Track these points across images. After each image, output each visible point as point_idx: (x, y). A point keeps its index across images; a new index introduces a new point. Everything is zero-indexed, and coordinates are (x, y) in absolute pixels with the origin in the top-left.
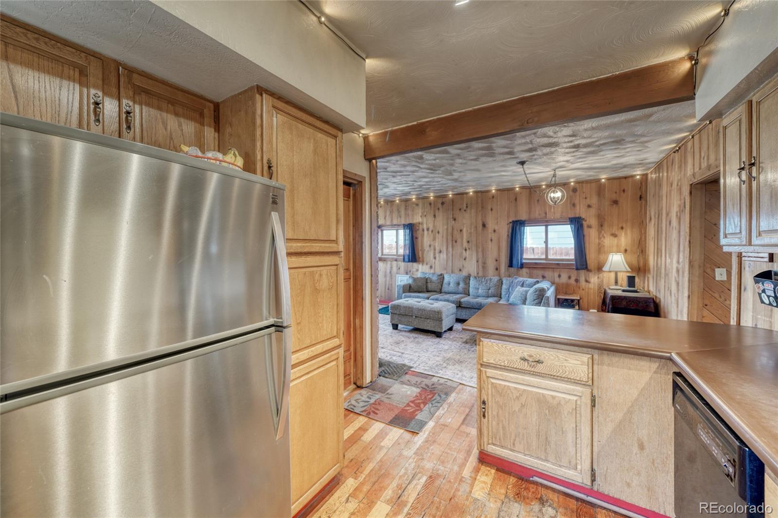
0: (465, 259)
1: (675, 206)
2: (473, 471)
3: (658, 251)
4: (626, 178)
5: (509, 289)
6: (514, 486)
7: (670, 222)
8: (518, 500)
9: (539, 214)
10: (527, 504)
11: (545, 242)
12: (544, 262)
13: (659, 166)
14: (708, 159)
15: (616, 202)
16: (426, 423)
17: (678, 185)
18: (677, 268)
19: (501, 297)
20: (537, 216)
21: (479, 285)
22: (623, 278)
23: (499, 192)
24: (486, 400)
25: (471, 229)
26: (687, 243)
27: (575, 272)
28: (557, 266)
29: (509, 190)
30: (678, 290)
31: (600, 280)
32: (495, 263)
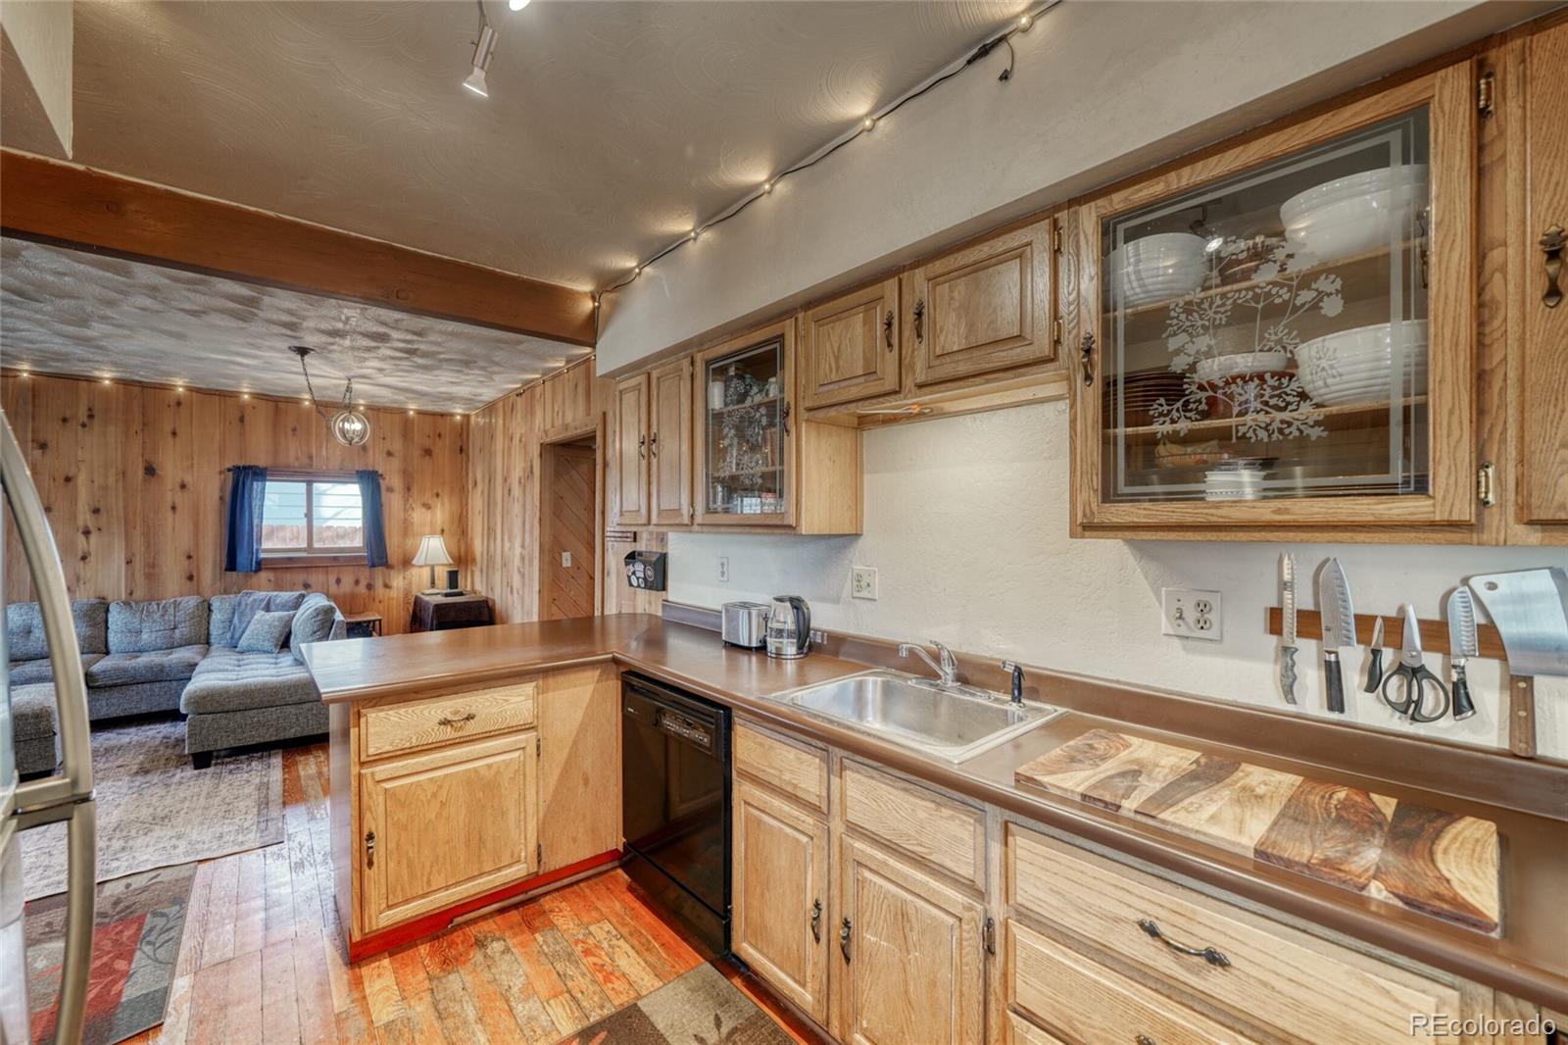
0: (84, 558)
1: (517, 470)
2: (350, 991)
3: (490, 532)
4: (442, 415)
5: (231, 622)
6: (432, 955)
7: (510, 491)
8: (450, 968)
9: (297, 459)
10: (464, 963)
11: (306, 515)
12: (304, 555)
13: (490, 408)
14: (563, 416)
15: (428, 452)
16: (165, 992)
17: (520, 441)
18: (521, 554)
19: (208, 643)
20: (292, 461)
21: (142, 621)
22: (442, 575)
23: (194, 394)
24: (373, 830)
25: (106, 477)
26: (537, 521)
27: (366, 571)
28: (334, 562)
29: (225, 396)
30: (524, 584)
31: (406, 582)
32: (187, 562)
